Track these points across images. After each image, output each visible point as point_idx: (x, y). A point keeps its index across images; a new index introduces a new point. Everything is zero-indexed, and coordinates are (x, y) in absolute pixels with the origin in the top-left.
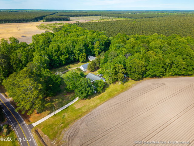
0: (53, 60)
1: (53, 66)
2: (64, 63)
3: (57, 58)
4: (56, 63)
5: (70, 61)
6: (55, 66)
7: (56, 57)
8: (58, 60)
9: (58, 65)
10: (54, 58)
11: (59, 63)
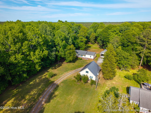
0: (11, 64)
1: (9, 81)
2: (38, 68)
3: (23, 59)
4: (19, 71)
5: (48, 61)
6: (17, 79)
7: (19, 56)
8: (24, 65)
9: (25, 75)
10: (12, 59)
11: (27, 71)
